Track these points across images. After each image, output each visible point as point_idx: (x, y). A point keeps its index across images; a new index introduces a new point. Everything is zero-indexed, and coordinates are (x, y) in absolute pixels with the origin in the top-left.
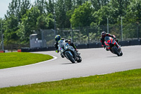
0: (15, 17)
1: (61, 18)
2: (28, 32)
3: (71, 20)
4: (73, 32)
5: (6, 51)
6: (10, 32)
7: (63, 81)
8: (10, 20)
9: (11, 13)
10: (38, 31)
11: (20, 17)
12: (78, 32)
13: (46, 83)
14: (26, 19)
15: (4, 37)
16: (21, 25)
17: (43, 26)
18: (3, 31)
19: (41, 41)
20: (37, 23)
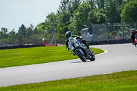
0: (67, 12)
1: (111, 13)
2: (80, 26)
3: (121, 15)
4: (123, 27)
5: (59, 45)
6: (62, 26)
7: (114, 74)
8: (62, 15)
9: (63, 8)
10: (89, 25)
11: (72, 12)
12: (128, 27)
13: (97, 76)
14: (78, 14)
15: (56, 31)
16: (73, 20)
17: (94, 21)
18: (56, 26)
19: (92, 35)
20: (88, 18)
